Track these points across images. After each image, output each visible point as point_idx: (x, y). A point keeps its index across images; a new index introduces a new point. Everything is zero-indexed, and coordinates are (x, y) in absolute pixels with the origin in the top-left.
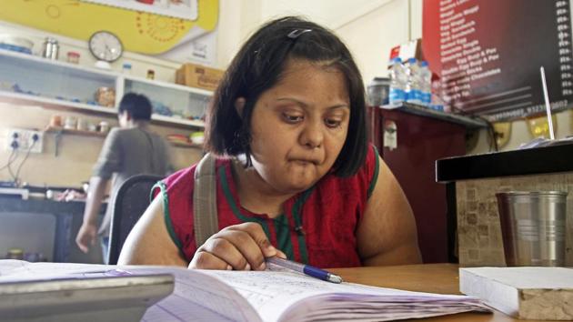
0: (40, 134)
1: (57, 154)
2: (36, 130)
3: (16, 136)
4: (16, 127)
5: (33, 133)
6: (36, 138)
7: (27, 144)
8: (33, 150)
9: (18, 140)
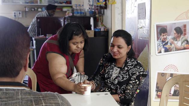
0: (21, 12)
1: (26, 17)
2: (20, 11)
3: (15, 13)
4: (14, 11)
5: (19, 12)
6: (20, 13)
7: (18, 15)
8: (20, 17)
9: (16, 14)
